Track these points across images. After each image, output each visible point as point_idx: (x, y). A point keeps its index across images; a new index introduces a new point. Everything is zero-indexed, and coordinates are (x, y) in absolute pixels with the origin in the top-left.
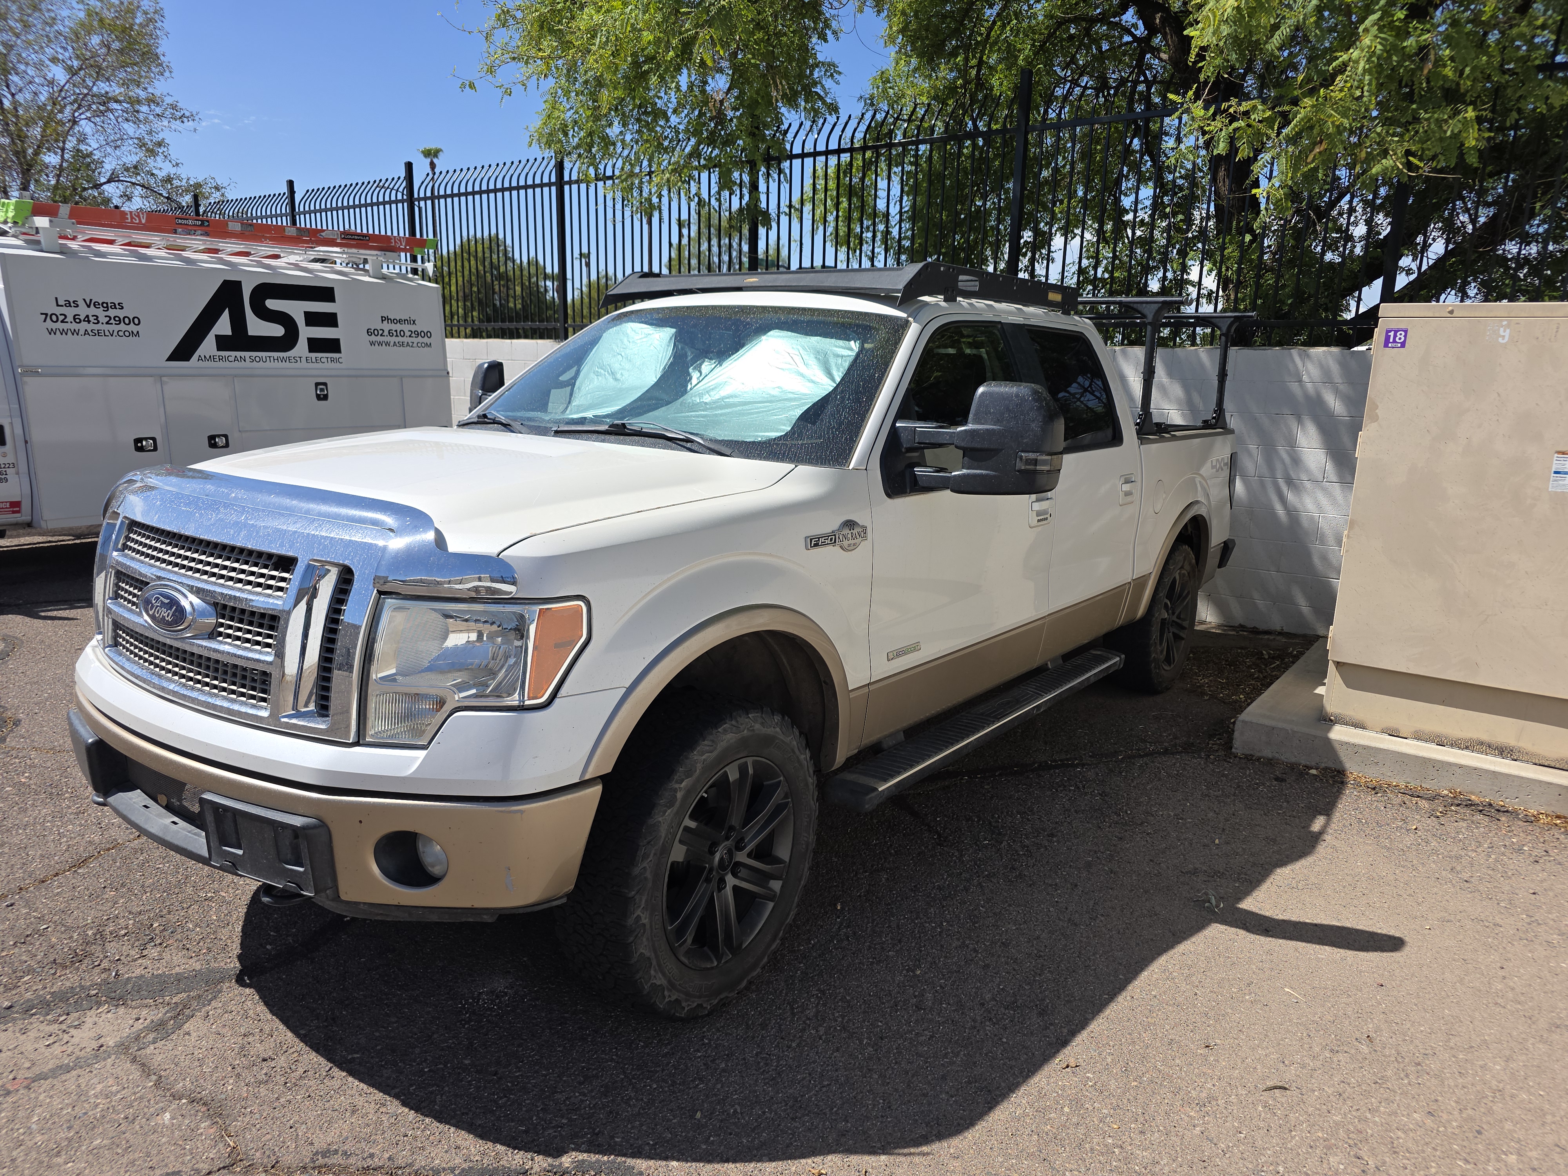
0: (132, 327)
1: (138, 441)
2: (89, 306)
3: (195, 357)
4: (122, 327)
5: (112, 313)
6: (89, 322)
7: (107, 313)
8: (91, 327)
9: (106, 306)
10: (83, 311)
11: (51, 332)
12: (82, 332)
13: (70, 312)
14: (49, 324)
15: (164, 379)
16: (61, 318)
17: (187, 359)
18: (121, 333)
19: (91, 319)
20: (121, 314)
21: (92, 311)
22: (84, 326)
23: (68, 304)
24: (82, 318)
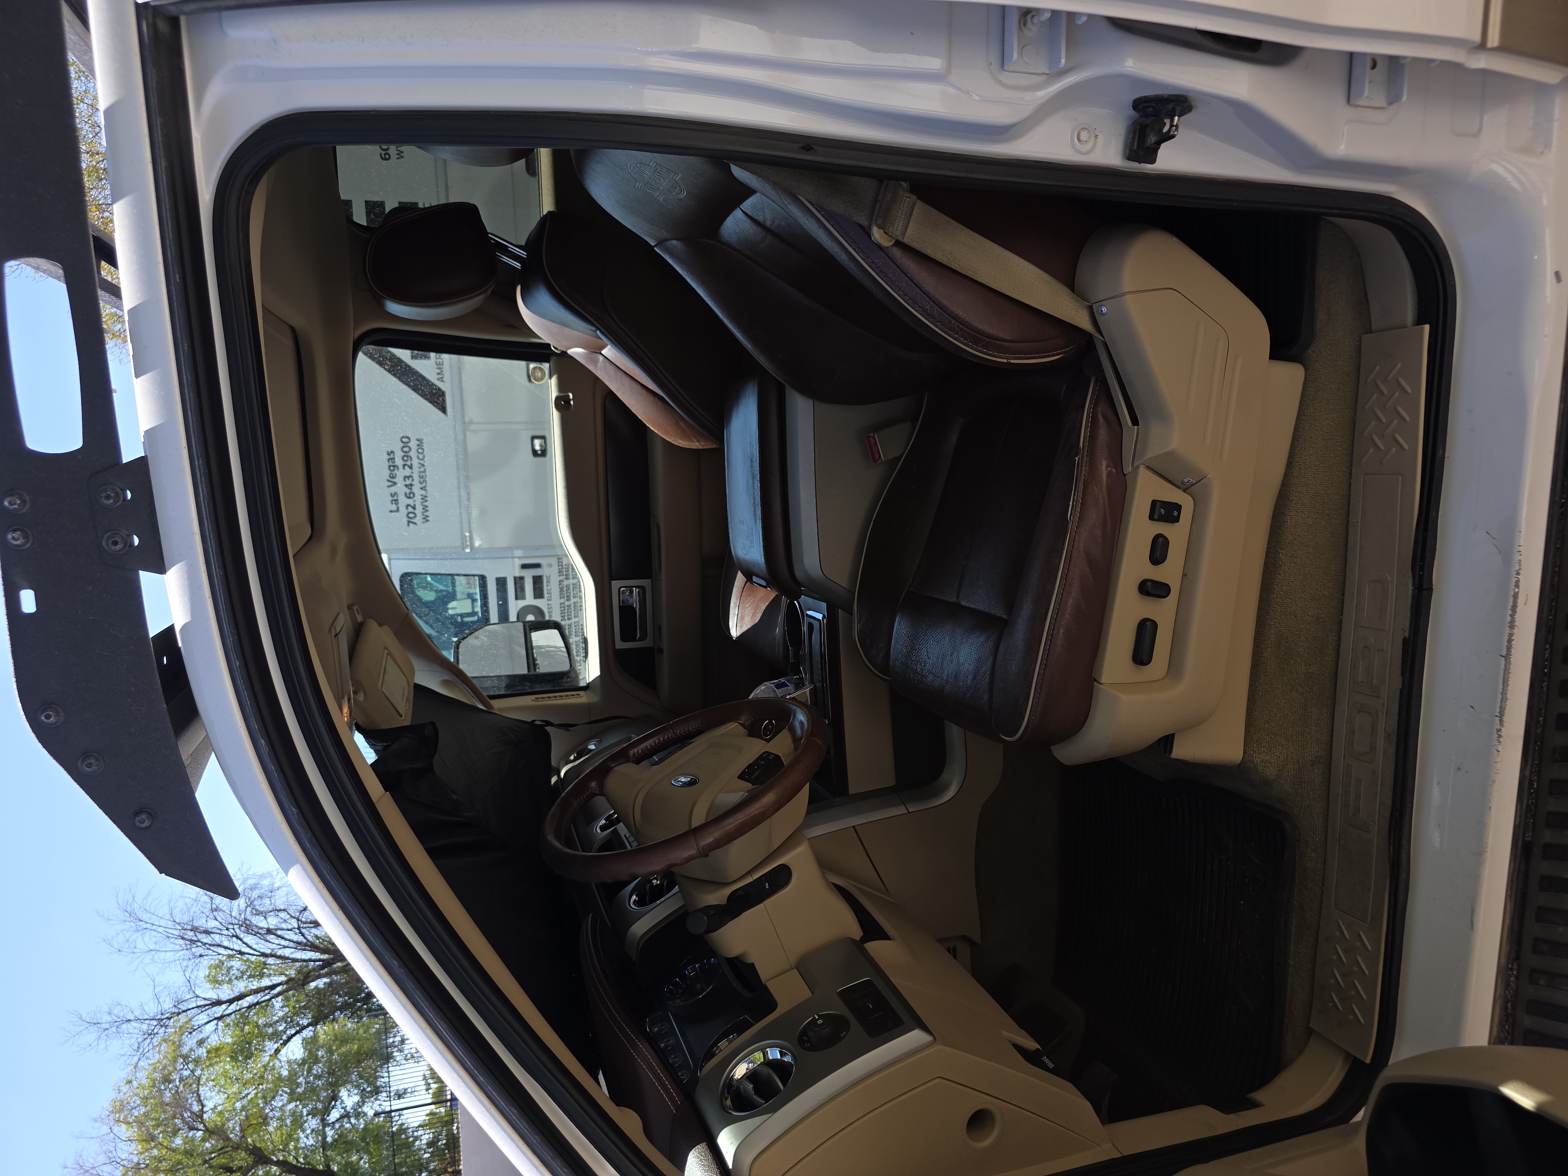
0: (413, 444)
1: (535, 453)
2: (395, 483)
3: (439, 384)
4: (413, 454)
5: (399, 462)
6: (411, 485)
7: (401, 467)
8: (416, 482)
9: (393, 467)
10: (400, 488)
11: (426, 519)
12: (423, 492)
13: (403, 501)
14: (419, 519)
15: (467, 420)
16: (410, 509)
17: (442, 394)
18: (421, 456)
19: (408, 482)
20: (399, 455)
21: (399, 480)
22: (416, 489)
23: (396, 502)
24: (408, 491)
